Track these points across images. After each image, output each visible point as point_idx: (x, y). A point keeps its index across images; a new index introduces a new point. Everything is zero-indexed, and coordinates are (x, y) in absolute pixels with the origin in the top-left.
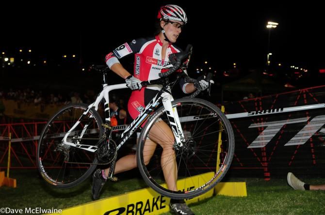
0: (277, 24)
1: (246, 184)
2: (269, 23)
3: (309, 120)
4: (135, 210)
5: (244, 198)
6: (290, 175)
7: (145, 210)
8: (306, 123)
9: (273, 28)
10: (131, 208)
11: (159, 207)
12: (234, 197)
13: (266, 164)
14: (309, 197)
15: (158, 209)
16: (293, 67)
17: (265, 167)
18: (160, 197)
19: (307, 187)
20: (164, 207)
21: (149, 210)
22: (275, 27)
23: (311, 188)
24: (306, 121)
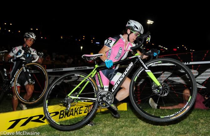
0: (153, 22)
1: (127, 105)
2: (149, 21)
3: (163, 73)
4: (64, 114)
5: (125, 111)
6: (151, 99)
7: (70, 114)
8: (161, 74)
9: (150, 24)
10: (62, 113)
11: (78, 113)
12: (120, 111)
13: (139, 95)
14: (159, 112)
15: (77, 114)
16: (160, 46)
17: (139, 96)
18: (79, 108)
19: (158, 107)
20: (81, 113)
21: (72, 114)
22: (152, 23)
23: (160, 108)
24: (161, 73)
